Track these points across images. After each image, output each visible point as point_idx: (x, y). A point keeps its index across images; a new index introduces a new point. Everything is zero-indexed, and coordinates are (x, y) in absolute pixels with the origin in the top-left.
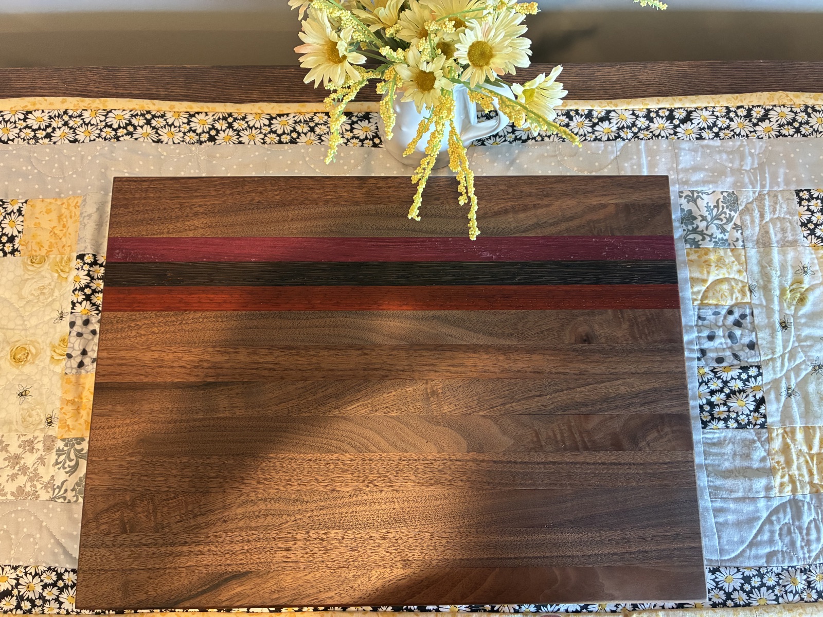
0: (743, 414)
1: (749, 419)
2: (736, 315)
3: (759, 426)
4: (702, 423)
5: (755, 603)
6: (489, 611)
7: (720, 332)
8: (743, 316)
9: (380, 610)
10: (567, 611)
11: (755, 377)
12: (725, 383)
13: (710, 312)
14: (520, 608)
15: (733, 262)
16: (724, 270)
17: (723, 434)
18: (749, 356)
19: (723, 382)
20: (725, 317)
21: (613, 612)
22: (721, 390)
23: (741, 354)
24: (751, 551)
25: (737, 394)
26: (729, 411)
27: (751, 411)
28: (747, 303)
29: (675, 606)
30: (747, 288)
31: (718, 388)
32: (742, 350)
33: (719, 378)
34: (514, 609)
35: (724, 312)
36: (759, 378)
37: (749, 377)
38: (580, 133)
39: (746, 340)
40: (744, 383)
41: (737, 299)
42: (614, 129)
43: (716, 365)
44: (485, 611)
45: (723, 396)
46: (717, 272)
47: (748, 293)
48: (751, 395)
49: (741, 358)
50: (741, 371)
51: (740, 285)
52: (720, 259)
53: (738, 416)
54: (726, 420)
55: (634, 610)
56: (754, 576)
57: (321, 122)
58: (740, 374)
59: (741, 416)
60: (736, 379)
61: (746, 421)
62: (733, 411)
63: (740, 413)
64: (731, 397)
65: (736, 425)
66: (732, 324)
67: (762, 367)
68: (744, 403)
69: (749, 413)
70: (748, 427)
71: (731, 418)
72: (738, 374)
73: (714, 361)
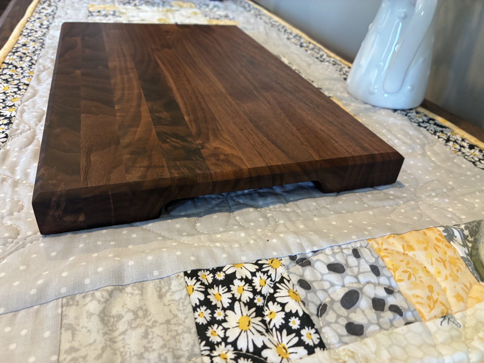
0: (225, 329)
1: (218, 344)
4: (193, 271)
8: (395, 309)
11: (301, 343)
12: (272, 298)
13: (372, 261)
19: (271, 293)
22: (256, 293)
23: (331, 316)
25: (259, 318)
27: (234, 344)
31: (258, 287)
32: (339, 317)
33: (274, 286)
36: (302, 350)
37: (298, 333)
39: (357, 318)
40: (282, 326)
45: (247, 295)
48: (265, 340)
49: (324, 316)
53: (220, 323)
54: (207, 303)
59: (221, 328)
60: (283, 310)
61: (215, 339)
62: (226, 316)
63: (225, 325)
64: (249, 309)
65: (202, 321)
66: (372, 296)
67: (326, 352)
68: (247, 328)
69: (229, 340)
70: (204, 343)
71: (213, 313)
72: (294, 312)
73: (299, 278)
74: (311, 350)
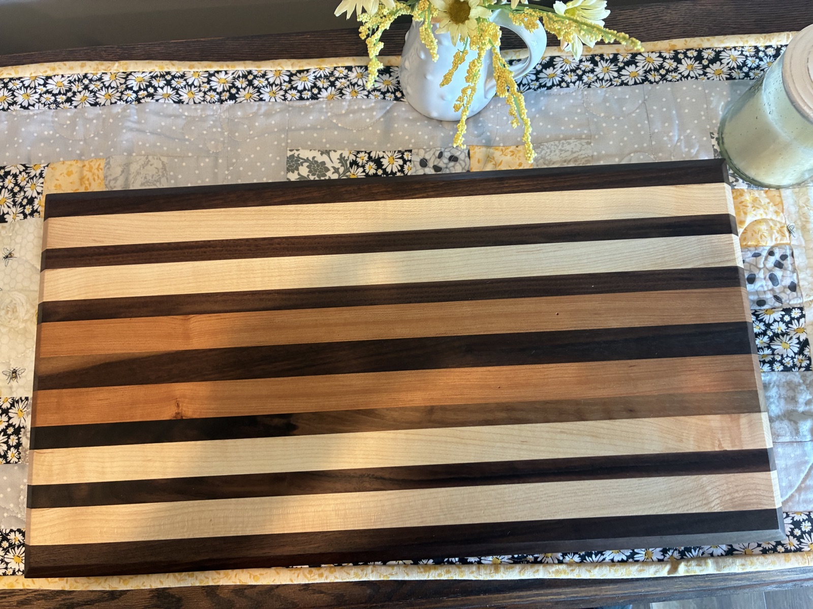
0: (787, 356)
1: (793, 362)
2: (777, 256)
3: (804, 369)
5: (806, 549)
6: (532, 563)
7: (761, 275)
8: (784, 257)
9: (421, 563)
10: (612, 560)
11: (798, 319)
12: (768, 326)
13: (750, 254)
14: (564, 558)
15: (769, 203)
16: (761, 211)
17: (768, 377)
18: (791, 298)
19: (765, 325)
20: (766, 259)
21: (660, 561)
22: (764, 333)
23: (783, 296)
24: (800, 495)
25: (781, 336)
26: (773, 354)
27: (795, 354)
28: (787, 244)
29: (724, 553)
30: (785, 229)
31: (760, 331)
32: (784, 292)
33: (761, 321)
34: (558, 560)
35: (765, 253)
36: (802, 320)
37: (792, 319)
38: (605, 78)
39: (787, 282)
40: (787, 326)
41: (776, 239)
42: (641, 72)
43: (757, 308)
44: (528, 562)
45: (766, 339)
46: (754, 212)
47: (787, 234)
48: (794, 337)
49: (783, 300)
50: (783, 313)
51: (779, 225)
52: (755, 200)
53: (783, 358)
54: (771, 363)
55: (682, 558)
56: (804, 521)
57: (342, 75)
58: (783, 316)
59: (785, 359)
60: (778, 322)
61: (791, 364)
62: (778, 354)
63: (785, 356)
64: (774, 340)
65: (781, 368)
66: (773, 265)
67: (805, 308)
68: (788, 345)
69: (794, 356)
70: (793, 369)
71: (776, 361)
72: (781, 316)
73: (755, 304)
74: (803, 316)
